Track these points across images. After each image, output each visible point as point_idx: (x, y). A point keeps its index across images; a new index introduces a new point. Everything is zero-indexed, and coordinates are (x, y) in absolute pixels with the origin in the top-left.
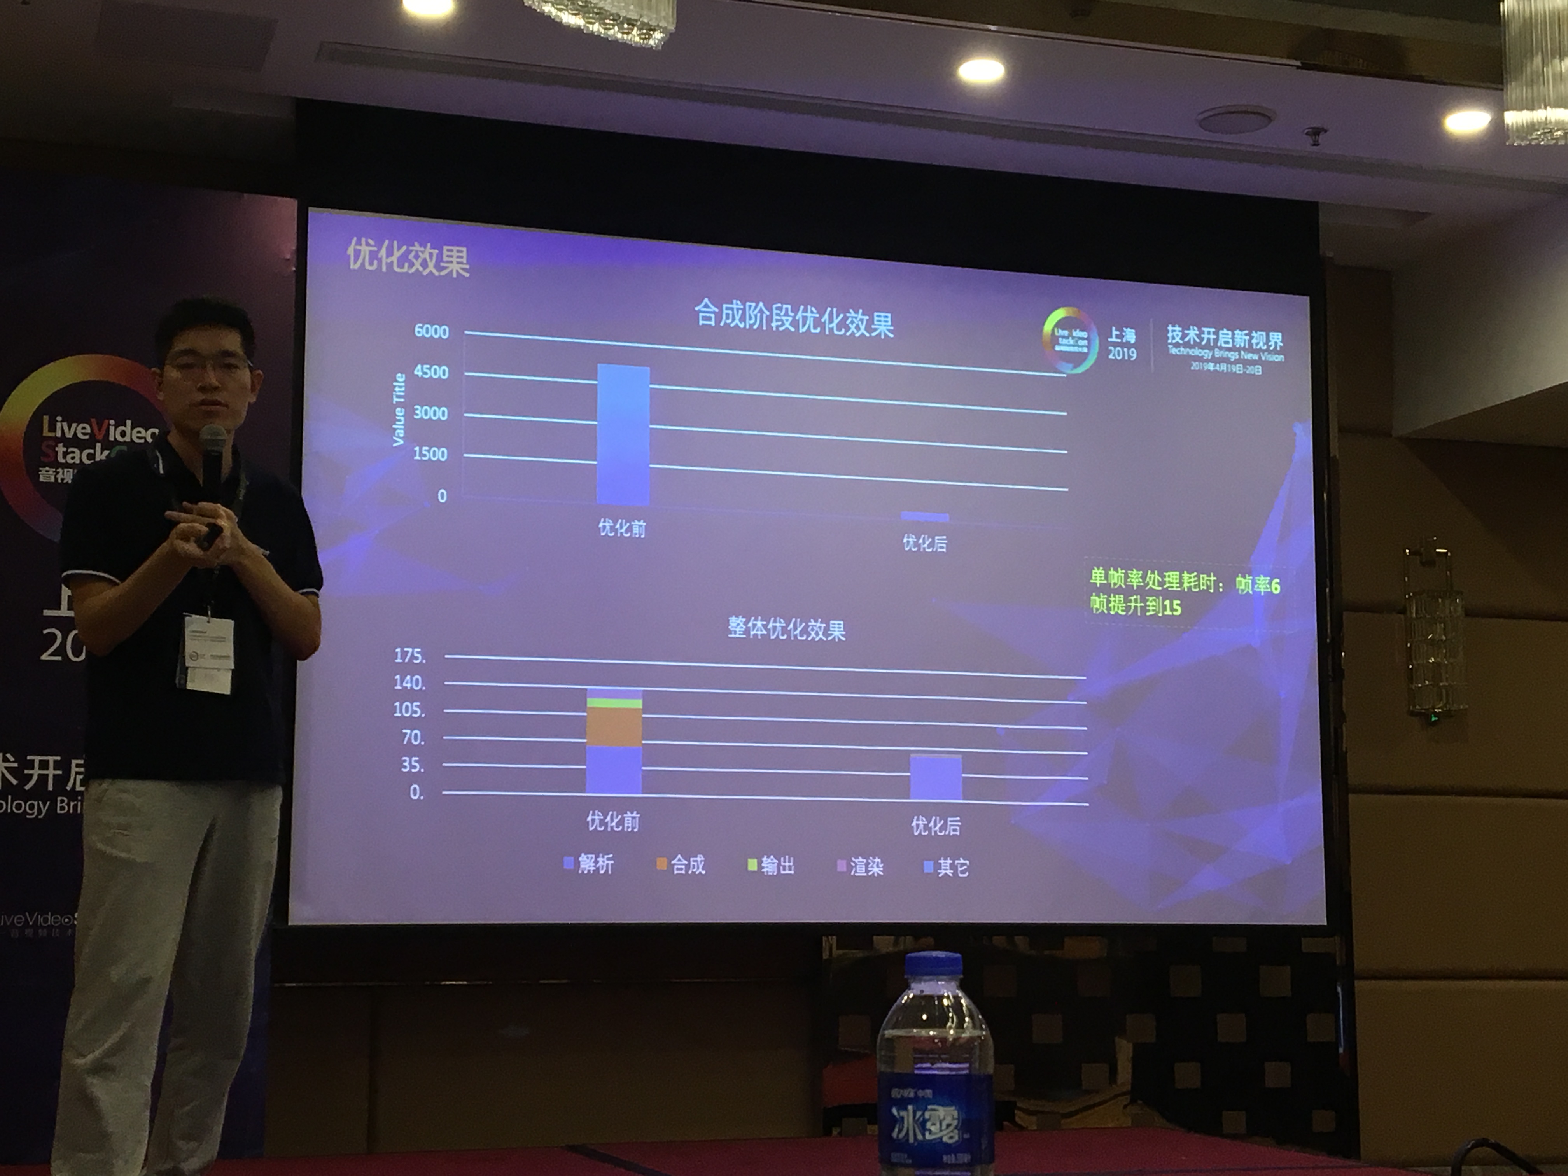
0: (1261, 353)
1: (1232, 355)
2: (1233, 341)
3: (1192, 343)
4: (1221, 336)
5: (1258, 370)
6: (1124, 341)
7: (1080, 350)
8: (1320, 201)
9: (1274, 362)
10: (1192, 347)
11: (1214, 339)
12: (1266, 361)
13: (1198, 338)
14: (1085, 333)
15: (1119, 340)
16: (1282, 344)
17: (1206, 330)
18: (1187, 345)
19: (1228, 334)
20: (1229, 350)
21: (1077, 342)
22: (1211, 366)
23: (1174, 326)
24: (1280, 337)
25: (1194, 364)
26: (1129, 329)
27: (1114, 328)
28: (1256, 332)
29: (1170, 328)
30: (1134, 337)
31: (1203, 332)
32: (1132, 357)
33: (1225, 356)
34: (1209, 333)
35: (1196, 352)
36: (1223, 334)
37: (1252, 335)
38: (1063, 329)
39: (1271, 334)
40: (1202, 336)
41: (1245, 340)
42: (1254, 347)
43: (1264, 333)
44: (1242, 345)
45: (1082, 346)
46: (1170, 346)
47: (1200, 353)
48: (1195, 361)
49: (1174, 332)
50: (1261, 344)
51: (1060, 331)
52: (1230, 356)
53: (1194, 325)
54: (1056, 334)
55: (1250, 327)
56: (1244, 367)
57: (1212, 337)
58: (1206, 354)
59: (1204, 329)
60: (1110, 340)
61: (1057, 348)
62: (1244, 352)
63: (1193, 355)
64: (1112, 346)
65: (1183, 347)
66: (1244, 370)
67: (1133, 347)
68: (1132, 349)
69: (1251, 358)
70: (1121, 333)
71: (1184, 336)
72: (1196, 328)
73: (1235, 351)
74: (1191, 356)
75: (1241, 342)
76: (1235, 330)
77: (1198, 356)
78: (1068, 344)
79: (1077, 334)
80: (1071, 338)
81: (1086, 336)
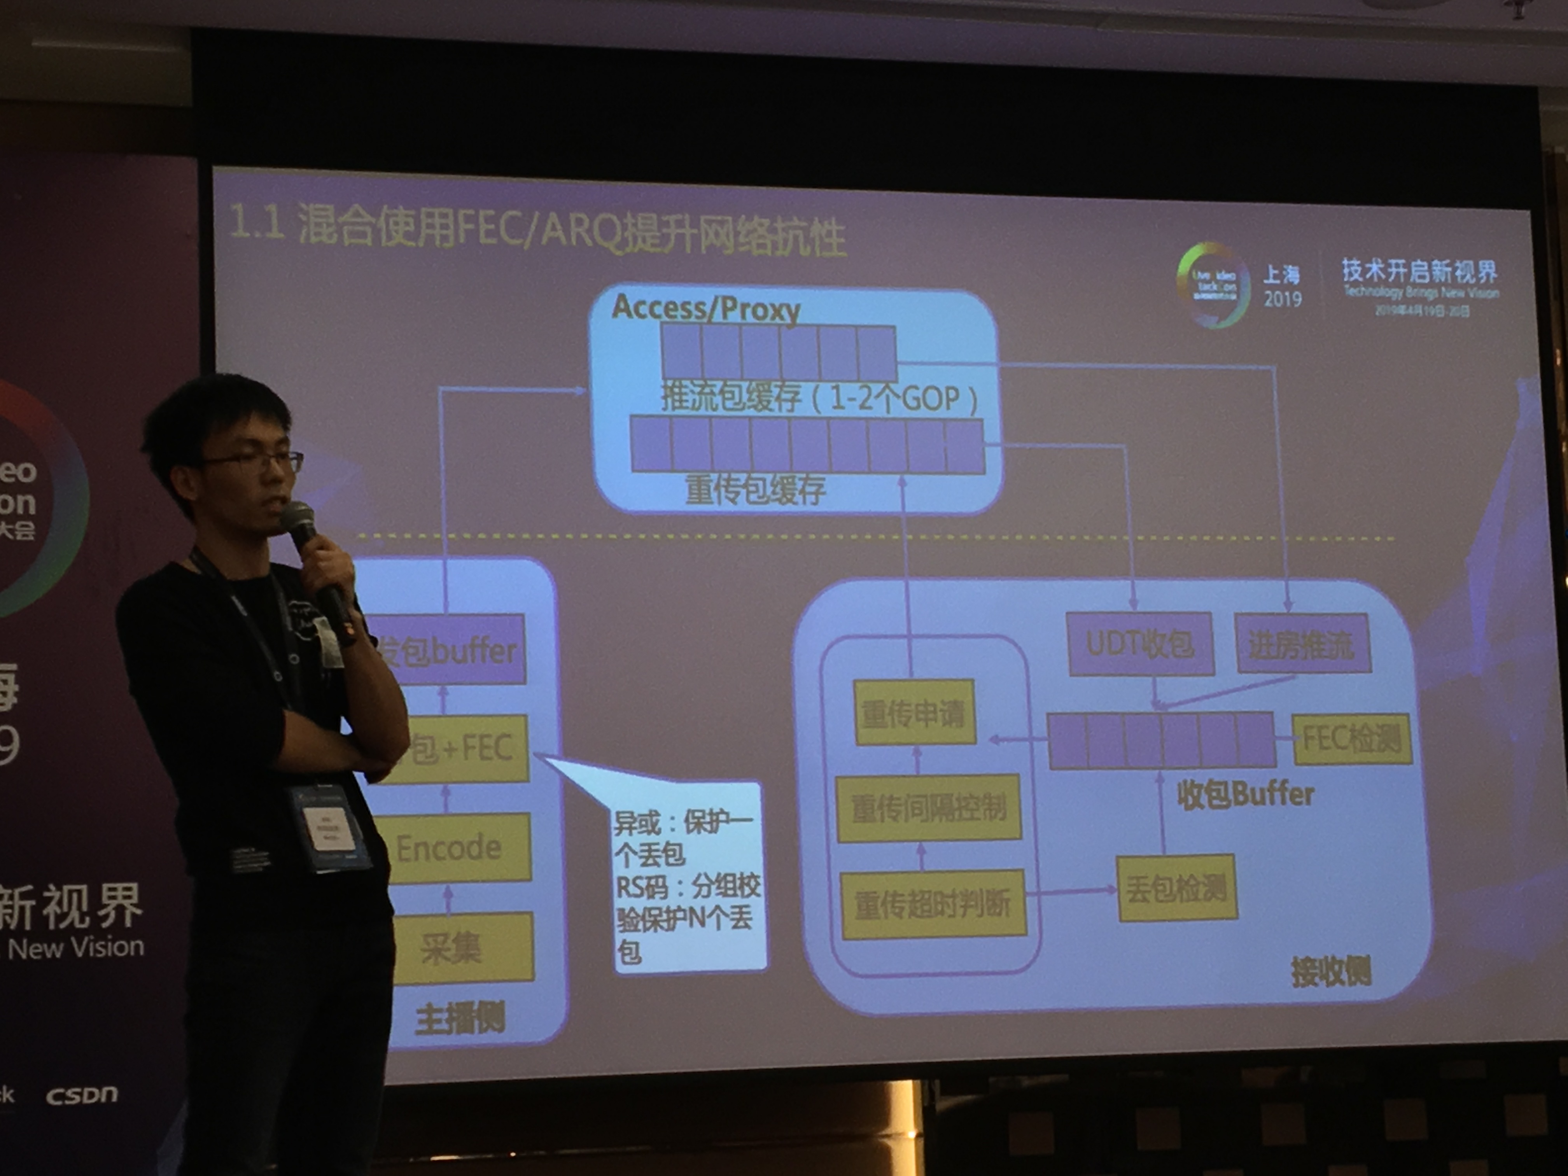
0: (1469, 289)
2: (1431, 276)
3: (1376, 280)
4: (1414, 269)
5: (1465, 311)
6: (1285, 281)
7: (1227, 296)
8: (1539, 84)
9: (1485, 300)
10: (1375, 285)
11: (1405, 274)
12: (1475, 299)
13: (1384, 273)
14: (1234, 274)
15: (1278, 282)
16: (1496, 275)
17: (1393, 262)
18: (1369, 283)
19: (1423, 266)
20: (1426, 286)
21: (1222, 287)
22: (1402, 310)
23: (1350, 259)
24: (1493, 266)
25: (1380, 308)
26: (1290, 267)
27: (1270, 267)
28: (1461, 262)
29: (1345, 262)
30: (1298, 276)
31: (1390, 266)
32: (1297, 302)
33: (1421, 295)
34: (1397, 266)
35: (1382, 292)
36: (1416, 266)
37: (1456, 265)
38: (1203, 271)
39: (1481, 262)
40: (1390, 270)
41: (1446, 273)
42: (1459, 279)
43: (1471, 263)
44: (1443, 280)
45: (1230, 292)
46: (1347, 286)
47: (1387, 292)
48: (1380, 304)
49: (1352, 268)
50: (1468, 277)
51: (1199, 273)
52: (1426, 295)
53: (1377, 256)
54: (1195, 278)
55: (1452, 256)
56: (1448, 309)
57: (1402, 270)
58: (1395, 293)
59: (1390, 261)
60: (1266, 281)
61: (1197, 296)
62: (1446, 289)
63: (1378, 295)
64: (1268, 289)
65: (1365, 286)
66: (1447, 313)
67: (1297, 290)
68: (1297, 293)
69: (1456, 294)
70: (1281, 272)
71: (1365, 271)
72: (1379, 260)
73: (1432, 287)
74: (1375, 297)
75: (1441, 275)
76: (1433, 260)
77: (1384, 297)
78: (1211, 290)
79: (1222, 276)
80: (1213, 283)
81: (1234, 279)
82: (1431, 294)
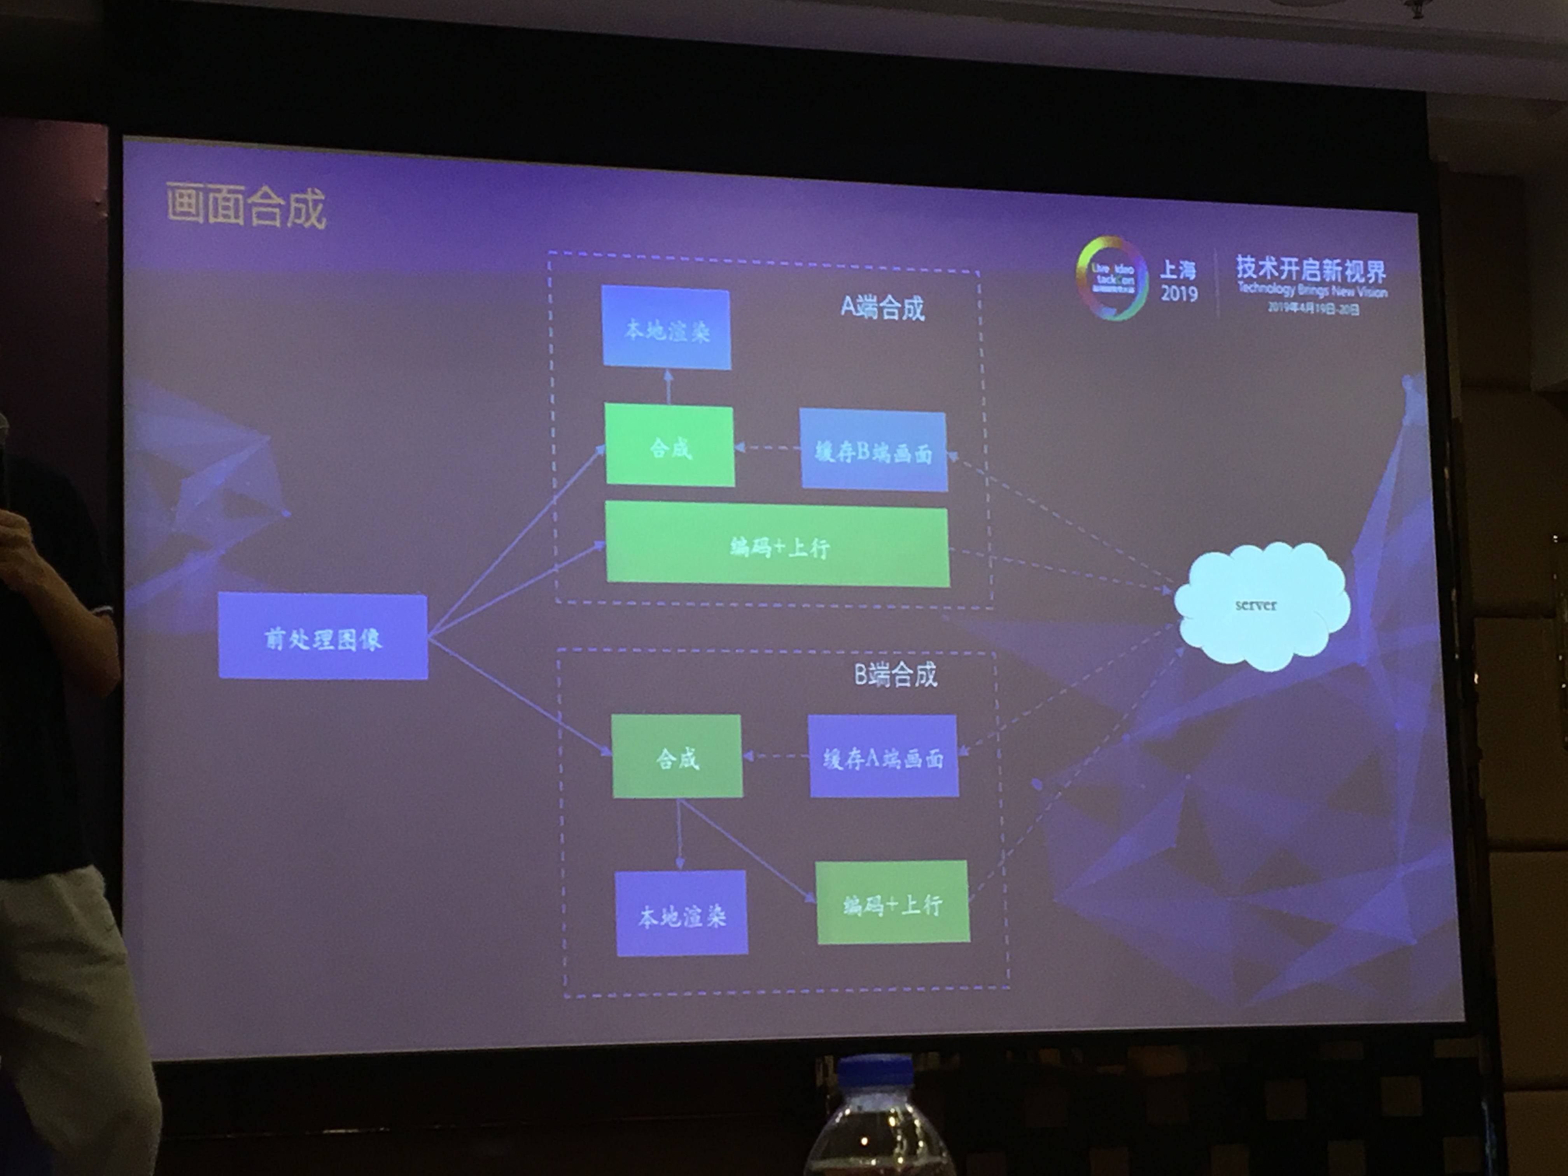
0: (1358, 288)
1: (1320, 291)
2: (1322, 275)
3: (1269, 277)
4: (1305, 267)
5: (1355, 310)
6: (1182, 277)
7: (1126, 290)
8: (1427, 90)
9: (1374, 298)
10: (1270, 283)
11: (1297, 271)
12: (1365, 298)
13: (1276, 270)
14: (1131, 268)
15: (1175, 277)
16: (1384, 276)
17: (1286, 260)
18: (1262, 280)
19: (1314, 265)
20: (1317, 285)
21: (1120, 280)
22: (1294, 307)
23: (1244, 256)
24: (1382, 266)
25: (1273, 304)
26: (1187, 262)
27: (1167, 261)
28: (1351, 262)
29: (1240, 259)
30: (1194, 271)
31: (1283, 263)
32: (1193, 297)
33: (1311, 293)
34: (1290, 264)
35: (1275, 289)
36: (1308, 265)
37: (1346, 265)
38: (1102, 264)
39: (1370, 262)
40: (1282, 268)
41: (1337, 272)
42: (1349, 280)
43: (1361, 262)
44: (1334, 279)
45: (1127, 286)
46: (1241, 283)
47: (1280, 290)
48: (1273, 301)
49: (1246, 264)
51: (1099, 266)
52: (1318, 293)
53: (1271, 255)
54: (1094, 270)
55: (1343, 256)
56: (1338, 307)
57: (1294, 268)
58: (1287, 291)
59: (1284, 259)
60: (1163, 276)
61: (1096, 289)
62: (1336, 287)
63: (1271, 292)
64: (1166, 284)
65: (1257, 283)
66: (1338, 310)
67: (1192, 285)
68: (1192, 288)
69: (1346, 294)
70: (1177, 267)
71: (1259, 268)
72: (1273, 258)
73: (1324, 286)
74: (1268, 294)
75: (1332, 274)
76: (1324, 259)
77: (1277, 294)
78: (1109, 283)
79: (1120, 270)
80: (1112, 276)
81: (1132, 273)
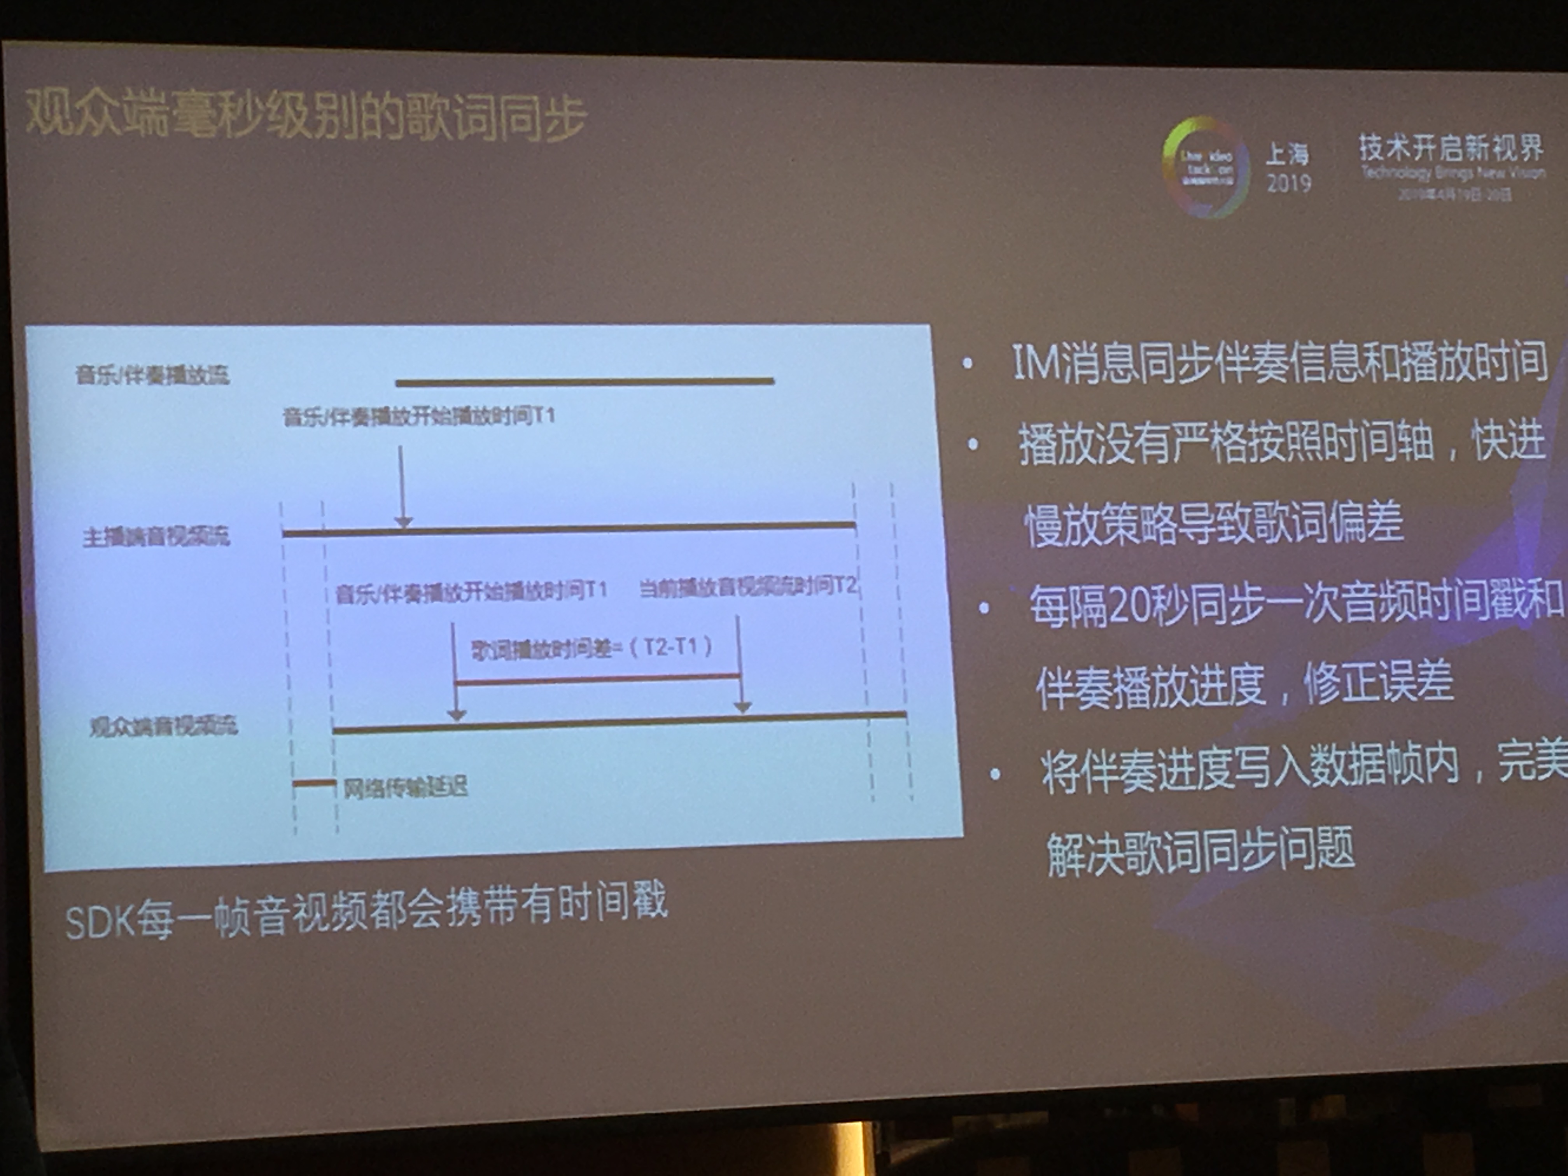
0: (1510, 168)
2: (1464, 154)
3: (1399, 158)
4: (1444, 145)
5: (1507, 194)
6: (1291, 162)
7: (1222, 181)
9: (1531, 179)
10: (1398, 166)
11: (1433, 151)
12: (1517, 180)
13: (1409, 151)
14: (1230, 154)
15: (1283, 163)
16: (1541, 152)
17: (1420, 137)
18: (1391, 163)
19: (1455, 142)
20: (1458, 166)
21: (1216, 169)
22: (1431, 194)
23: (1368, 135)
24: (1538, 140)
25: (1404, 192)
26: (1297, 145)
27: (1274, 145)
28: (1501, 137)
29: (1363, 138)
30: (1306, 156)
31: (1415, 141)
32: (1305, 187)
33: (1453, 176)
34: (1425, 141)
35: (1407, 173)
36: (1447, 142)
37: (1494, 140)
38: (1192, 152)
39: (1523, 136)
40: (1415, 147)
41: (1483, 148)
42: (1498, 157)
43: (1512, 136)
44: (1479, 157)
45: (1226, 176)
46: (1365, 167)
47: (1413, 174)
48: (1405, 187)
49: (1370, 144)
50: (1509, 153)
51: (1189, 155)
52: (1460, 175)
53: (1401, 131)
54: (1184, 159)
55: (1489, 130)
56: (1484, 192)
57: (1430, 147)
58: (1422, 175)
59: (1416, 136)
60: (1268, 163)
61: (1186, 182)
62: (1483, 168)
63: (1402, 177)
64: (1272, 172)
65: (1387, 167)
66: (1483, 196)
67: (1306, 172)
68: (1306, 176)
69: (1495, 176)
70: (1285, 152)
71: (1386, 148)
72: (1404, 136)
73: (1467, 167)
74: (1398, 180)
75: (1477, 152)
76: (1467, 134)
77: (1410, 180)
78: (1203, 173)
79: (1216, 157)
80: (1205, 165)
81: (1230, 160)
82: (1465, 175)
